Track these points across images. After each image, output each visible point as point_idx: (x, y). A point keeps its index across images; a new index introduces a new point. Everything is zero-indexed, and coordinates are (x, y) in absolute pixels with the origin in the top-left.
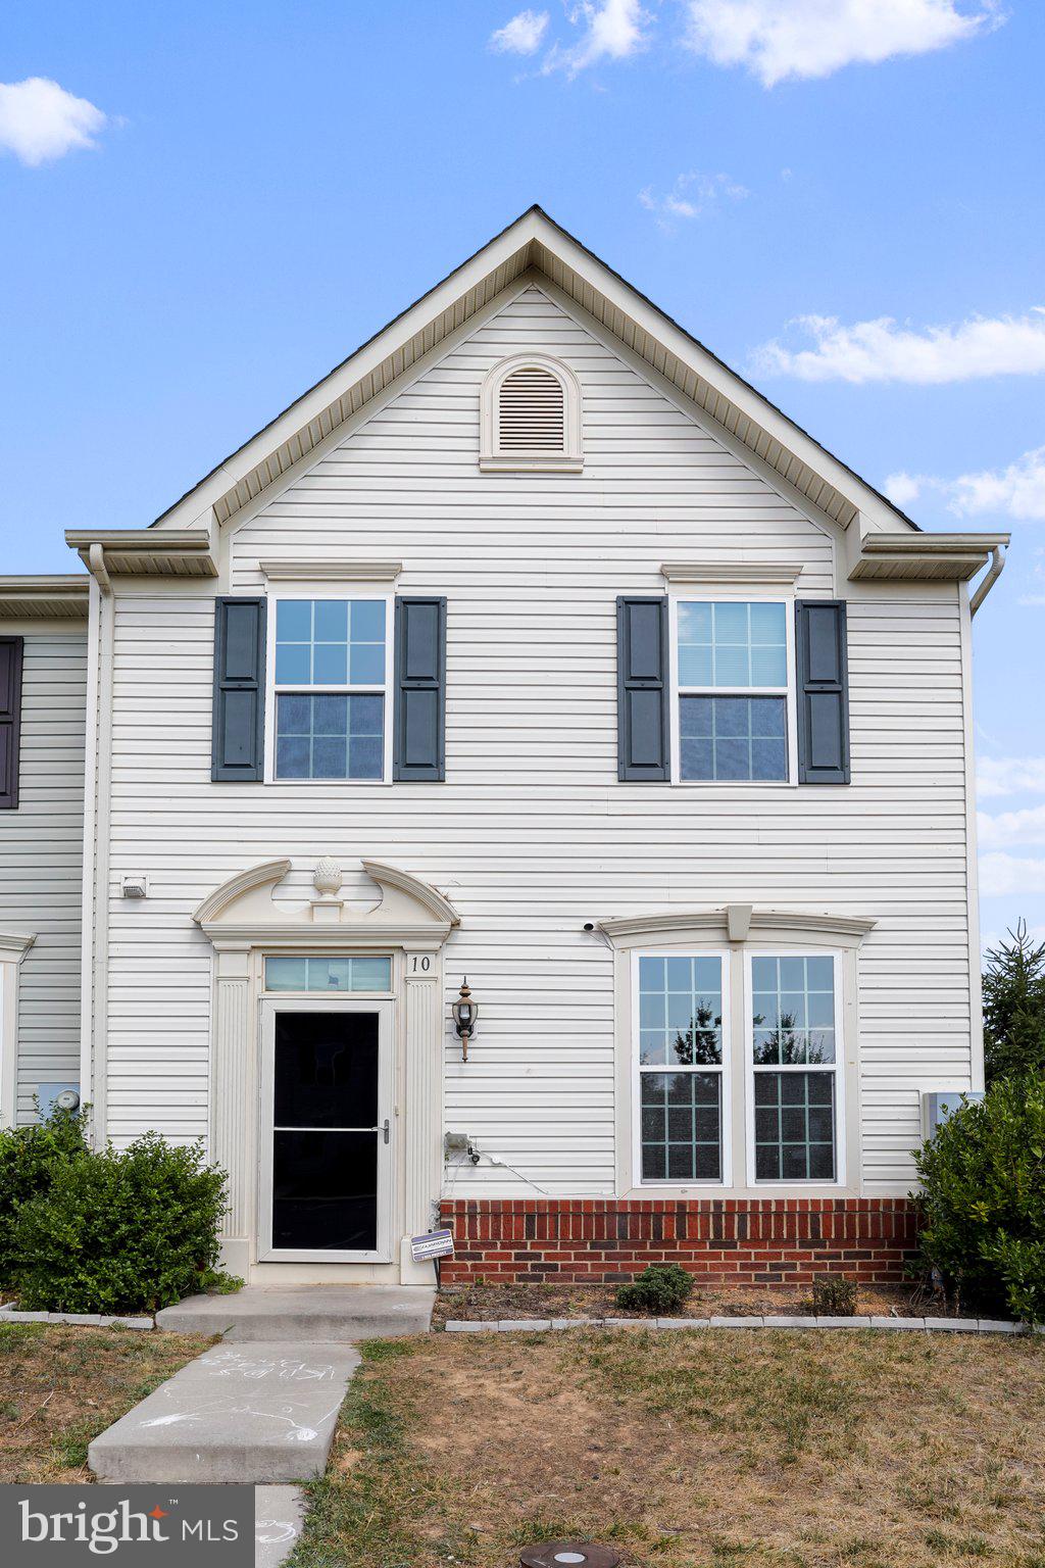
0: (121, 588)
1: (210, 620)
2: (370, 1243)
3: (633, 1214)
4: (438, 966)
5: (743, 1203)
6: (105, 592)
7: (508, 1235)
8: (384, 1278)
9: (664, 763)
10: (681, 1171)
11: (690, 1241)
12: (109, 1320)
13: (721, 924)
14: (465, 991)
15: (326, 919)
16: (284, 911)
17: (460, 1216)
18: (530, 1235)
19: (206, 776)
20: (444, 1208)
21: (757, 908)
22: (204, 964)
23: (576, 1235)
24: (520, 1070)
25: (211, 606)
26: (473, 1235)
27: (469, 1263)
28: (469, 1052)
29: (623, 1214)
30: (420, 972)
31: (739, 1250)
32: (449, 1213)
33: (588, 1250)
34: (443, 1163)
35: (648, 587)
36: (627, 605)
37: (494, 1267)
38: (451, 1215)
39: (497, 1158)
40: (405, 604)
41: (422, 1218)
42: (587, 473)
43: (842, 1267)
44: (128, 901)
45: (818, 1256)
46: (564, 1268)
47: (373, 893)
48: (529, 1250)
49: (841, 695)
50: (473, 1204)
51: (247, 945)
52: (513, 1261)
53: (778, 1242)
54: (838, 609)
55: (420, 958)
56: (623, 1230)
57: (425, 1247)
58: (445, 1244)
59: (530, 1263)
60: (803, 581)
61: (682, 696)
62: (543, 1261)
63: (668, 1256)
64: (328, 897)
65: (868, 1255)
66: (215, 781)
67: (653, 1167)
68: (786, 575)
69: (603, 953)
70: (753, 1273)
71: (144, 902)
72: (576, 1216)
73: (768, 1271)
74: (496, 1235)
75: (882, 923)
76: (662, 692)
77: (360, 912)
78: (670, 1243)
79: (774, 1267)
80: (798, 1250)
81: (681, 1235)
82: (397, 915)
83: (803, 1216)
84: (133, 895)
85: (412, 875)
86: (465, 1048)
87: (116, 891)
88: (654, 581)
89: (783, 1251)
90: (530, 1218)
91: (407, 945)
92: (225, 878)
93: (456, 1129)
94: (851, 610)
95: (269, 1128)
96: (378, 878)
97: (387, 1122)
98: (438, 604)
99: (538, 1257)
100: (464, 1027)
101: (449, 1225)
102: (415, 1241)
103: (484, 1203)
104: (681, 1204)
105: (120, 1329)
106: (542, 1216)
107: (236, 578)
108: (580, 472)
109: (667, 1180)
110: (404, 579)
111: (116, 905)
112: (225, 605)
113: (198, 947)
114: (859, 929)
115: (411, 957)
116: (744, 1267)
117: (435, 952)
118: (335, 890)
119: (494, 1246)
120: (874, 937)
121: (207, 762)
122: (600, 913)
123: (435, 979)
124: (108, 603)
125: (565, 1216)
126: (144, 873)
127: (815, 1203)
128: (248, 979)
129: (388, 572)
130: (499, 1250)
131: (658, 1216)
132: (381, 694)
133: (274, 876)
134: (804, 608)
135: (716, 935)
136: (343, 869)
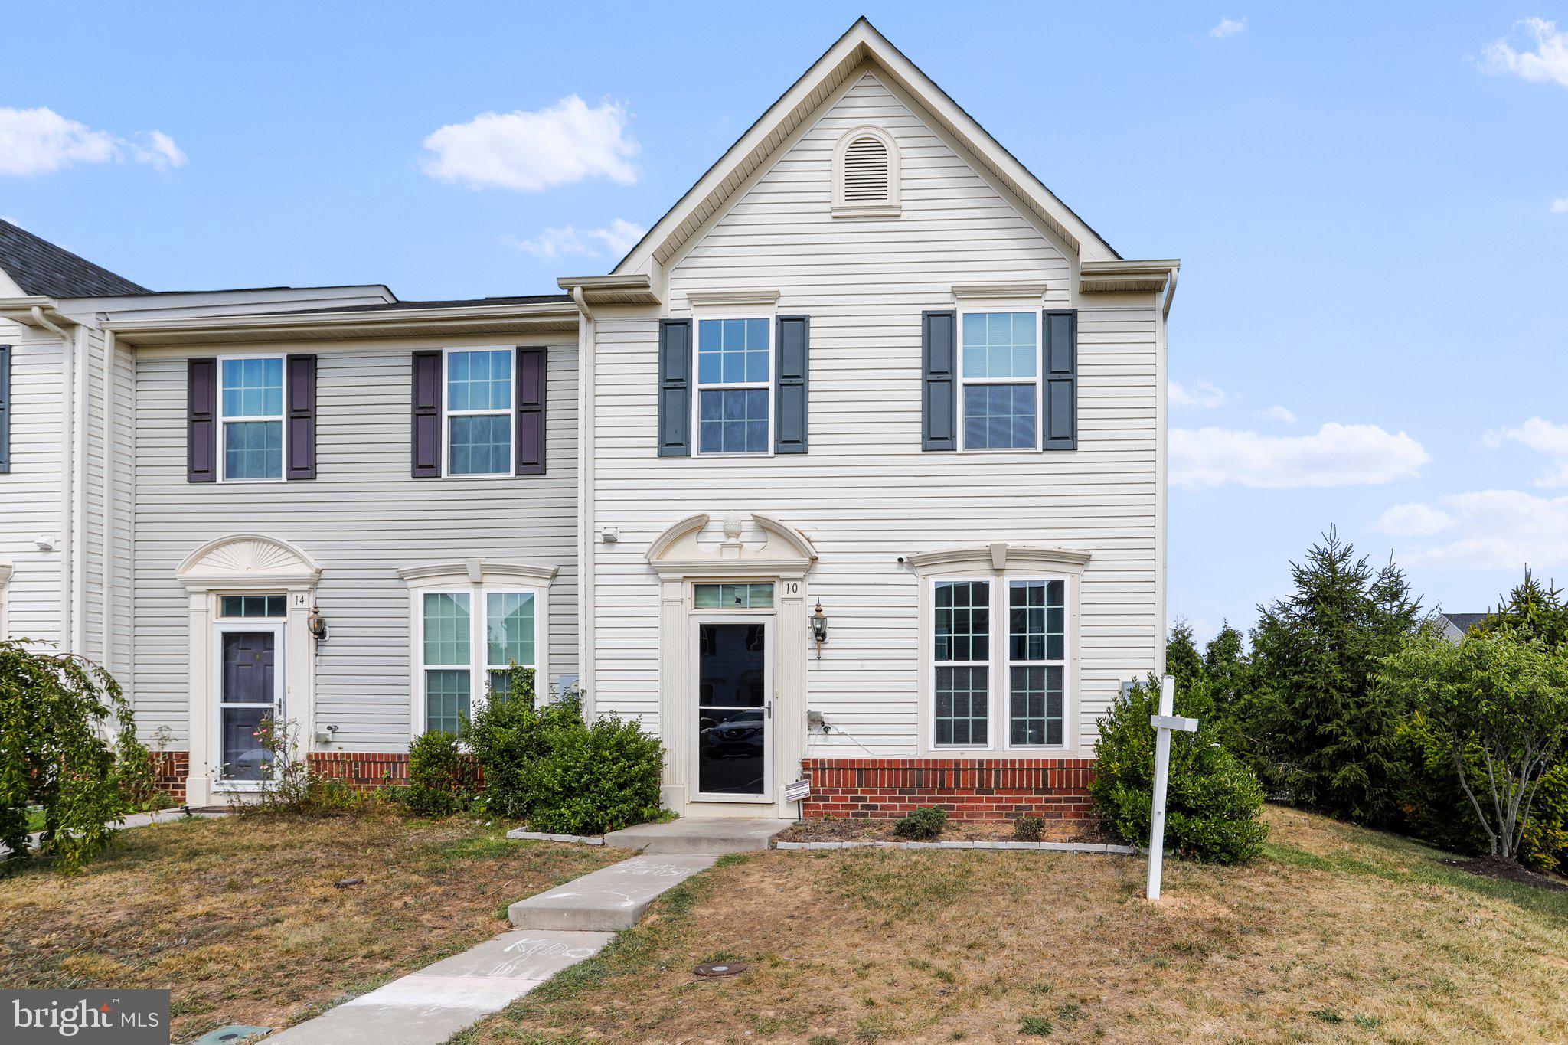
0: (599, 314)
1: (656, 337)
2: (758, 788)
3: (927, 769)
4: (804, 589)
5: (997, 762)
6: (588, 319)
7: (845, 784)
8: (767, 813)
9: (952, 437)
10: (962, 739)
11: (964, 789)
13: (986, 556)
14: (819, 608)
15: (731, 557)
16: (703, 552)
17: (815, 770)
18: (860, 785)
19: (654, 452)
20: (805, 764)
21: (1012, 545)
22: (656, 589)
23: (890, 785)
24: (857, 665)
25: (656, 326)
26: (823, 785)
27: (821, 803)
28: (822, 652)
29: (920, 770)
30: (791, 595)
31: (995, 796)
32: (810, 767)
33: (898, 795)
34: (807, 732)
35: (942, 303)
36: (928, 316)
37: (837, 807)
38: (809, 770)
39: (841, 729)
40: (782, 320)
41: (794, 772)
42: (903, 216)
43: (1062, 808)
44: (607, 545)
45: (1047, 801)
46: (882, 807)
47: (761, 537)
48: (859, 795)
49: (1072, 382)
50: (823, 761)
51: (681, 576)
52: (849, 803)
53: (1021, 790)
54: (1071, 316)
55: (791, 583)
56: (919, 780)
57: (793, 792)
58: (805, 790)
59: (860, 804)
60: (1049, 295)
61: (965, 385)
62: (868, 803)
63: (949, 800)
64: (733, 541)
65: (1079, 800)
66: (661, 456)
67: (942, 737)
68: (1036, 291)
69: (911, 579)
70: (1004, 812)
71: (617, 545)
72: (890, 770)
73: (1014, 811)
74: (838, 784)
75: (1095, 555)
76: (951, 382)
77: (754, 550)
78: (950, 790)
79: (1018, 808)
80: (1034, 796)
81: (957, 785)
82: (779, 553)
83: (1037, 771)
84: (610, 540)
85: (785, 524)
86: (819, 649)
87: (599, 538)
88: (947, 298)
89: (1024, 796)
90: (860, 771)
91: (782, 575)
92: (665, 527)
93: (814, 708)
94: (1080, 317)
95: (696, 707)
96: (766, 527)
97: (770, 702)
98: (803, 320)
99: (865, 799)
100: (820, 635)
101: (808, 777)
102: (788, 787)
103: (830, 761)
104: (957, 762)
105: (581, 844)
106: (868, 770)
107: (672, 307)
108: (898, 215)
109: (970, 745)
110: (782, 301)
111: (600, 548)
112: (666, 325)
113: (652, 577)
114: (1082, 560)
115: (785, 583)
116: (998, 808)
117: (802, 580)
118: (737, 535)
119: (837, 791)
120: (1092, 565)
121: (655, 442)
122: (908, 550)
123: (802, 599)
124: (591, 326)
125: (882, 770)
126: (616, 524)
127: (1045, 761)
128: (682, 600)
129: (770, 297)
130: (840, 795)
131: (942, 771)
132: (767, 389)
133: (696, 526)
134: (1049, 315)
135: (985, 565)
136: (740, 518)
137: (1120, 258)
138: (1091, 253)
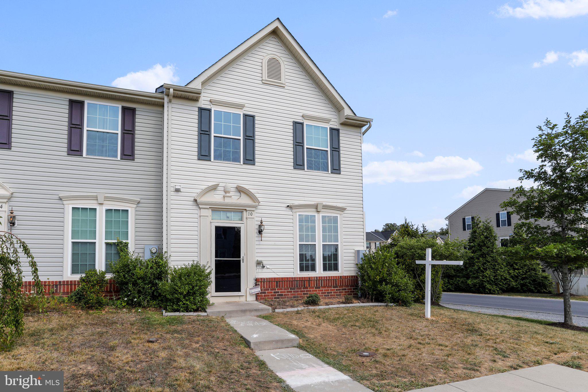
0: (174, 101)
1: (197, 113)
2: (239, 290)
3: (299, 281)
4: (254, 215)
6: (170, 101)
7: (272, 287)
8: (242, 299)
9: (303, 165)
10: (307, 270)
11: (311, 287)
12: (196, 314)
13: (316, 207)
14: (262, 222)
15: (228, 201)
16: (217, 198)
17: (261, 282)
18: (277, 287)
19: (196, 158)
20: (257, 280)
21: (324, 203)
22: (196, 212)
23: (287, 287)
24: (273, 243)
25: (197, 109)
26: (264, 287)
27: (263, 295)
28: (262, 238)
29: (297, 281)
30: (250, 216)
31: (321, 289)
32: (258, 282)
33: (290, 290)
34: (256, 268)
35: (299, 120)
36: (295, 123)
37: (269, 296)
39: (269, 266)
40: (245, 116)
41: (252, 283)
42: (286, 87)
43: (341, 292)
44: (175, 193)
45: (337, 290)
46: (284, 295)
47: (238, 194)
48: (276, 291)
49: (339, 152)
50: (264, 279)
51: (208, 207)
52: (273, 294)
53: (329, 287)
54: (338, 130)
55: (250, 212)
56: (297, 284)
57: (253, 291)
58: (258, 290)
59: (277, 294)
60: (331, 123)
61: (307, 148)
62: (280, 293)
63: (307, 291)
64: (228, 195)
66: (199, 159)
67: (302, 269)
68: (327, 121)
69: (291, 213)
70: (324, 295)
71: (180, 193)
72: (287, 281)
73: (327, 294)
74: (269, 287)
75: (348, 208)
76: (303, 147)
77: (235, 199)
78: (307, 288)
79: (328, 293)
80: (332, 289)
81: (309, 286)
82: (245, 200)
83: (334, 280)
84: (177, 191)
85: (250, 190)
87: (173, 189)
88: (301, 118)
89: (330, 289)
90: (277, 282)
91: (247, 209)
92: (204, 187)
93: (259, 259)
94: (341, 131)
95: (214, 259)
96: (240, 190)
97: (243, 257)
98: (253, 117)
99: (279, 292)
100: (260, 232)
101: (258, 284)
102: (250, 289)
103: (266, 279)
104: (309, 278)
105: (198, 316)
106: (280, 281)
107: (203, 103)
108: (284, 87)
109: (305, 272)
110: (245, 109)
111: (173, 193)
112: (201, 110)
113: (195, 206)
114: (342, 209)
115: (248, 212)
116: (322, 293)
117: (253, 211)
118: (229, 192)
119: (269, 290)
120: (346, 212)
121: (196, 154)
122: (290, 203)
123: (253, 218)
124: (170, 105)
125: (285, 281)
126: (180, 184)
127: (336, 276)
128: (208, 216)
129: (241, 106)
130: (270, 291)
131: (304, 281)
132: (240, 140)
133: (214, 188)
134: (332, 129)
135: (315, 210)
136: (231, 187)
137: (356, 115)
138: (347, 112)
